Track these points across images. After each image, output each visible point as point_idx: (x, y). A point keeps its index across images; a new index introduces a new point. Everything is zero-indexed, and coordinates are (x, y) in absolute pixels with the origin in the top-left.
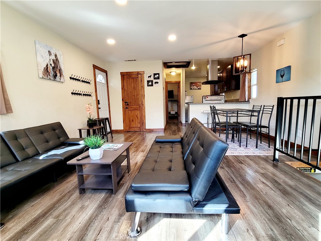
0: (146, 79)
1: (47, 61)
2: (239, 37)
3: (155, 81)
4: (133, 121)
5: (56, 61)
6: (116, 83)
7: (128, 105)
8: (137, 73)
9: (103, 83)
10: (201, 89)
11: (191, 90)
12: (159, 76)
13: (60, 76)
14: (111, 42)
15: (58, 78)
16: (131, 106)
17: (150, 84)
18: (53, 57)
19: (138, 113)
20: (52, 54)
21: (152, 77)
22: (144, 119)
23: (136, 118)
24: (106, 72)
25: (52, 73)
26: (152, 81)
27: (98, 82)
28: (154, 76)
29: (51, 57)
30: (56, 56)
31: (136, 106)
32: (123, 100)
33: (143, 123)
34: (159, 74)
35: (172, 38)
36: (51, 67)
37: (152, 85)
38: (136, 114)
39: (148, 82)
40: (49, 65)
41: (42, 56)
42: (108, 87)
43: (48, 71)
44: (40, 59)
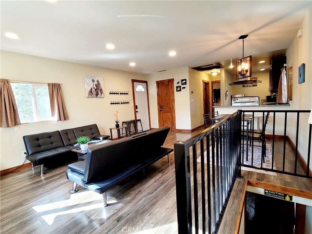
0: (175, 85)
1: (92, 86)
2: (240, 38)
3: (182, 86)
4: (166, 121)
5: (98, 85)
6: (153, 90)
7: (162, 108)
8: (168, 81)
9: (143, 92)
10: (257, 85)
11: (244, 88)
12: (186, 81)
13: (101, 94)
14: (132, 64)
15: (99, 95)
16: (165, 109)
17: (179, 89)
18: (96, 83)
19: (169, 114)
20: (95, 81)
21: (180, 83)
22: (174, 121)
23: (168, 120)
24: (146, 82)
25: (94, 93)
26: (180, 87)
27: (137, 91)
28: (182, 82)
29: (94, 83)
30: (98, 81)
31: (167, 109)
32: (158, 104)
33: (173, 123)
34: (185, 80)
35: (172, 54)
36: (94, 90)
37: (180, 90)
38: (168, 116)
39: (177, 87)
40: (93, 88)
41: (88, 84)
42: (148, 94)
43: (92, 93)
44: (86, 86)
